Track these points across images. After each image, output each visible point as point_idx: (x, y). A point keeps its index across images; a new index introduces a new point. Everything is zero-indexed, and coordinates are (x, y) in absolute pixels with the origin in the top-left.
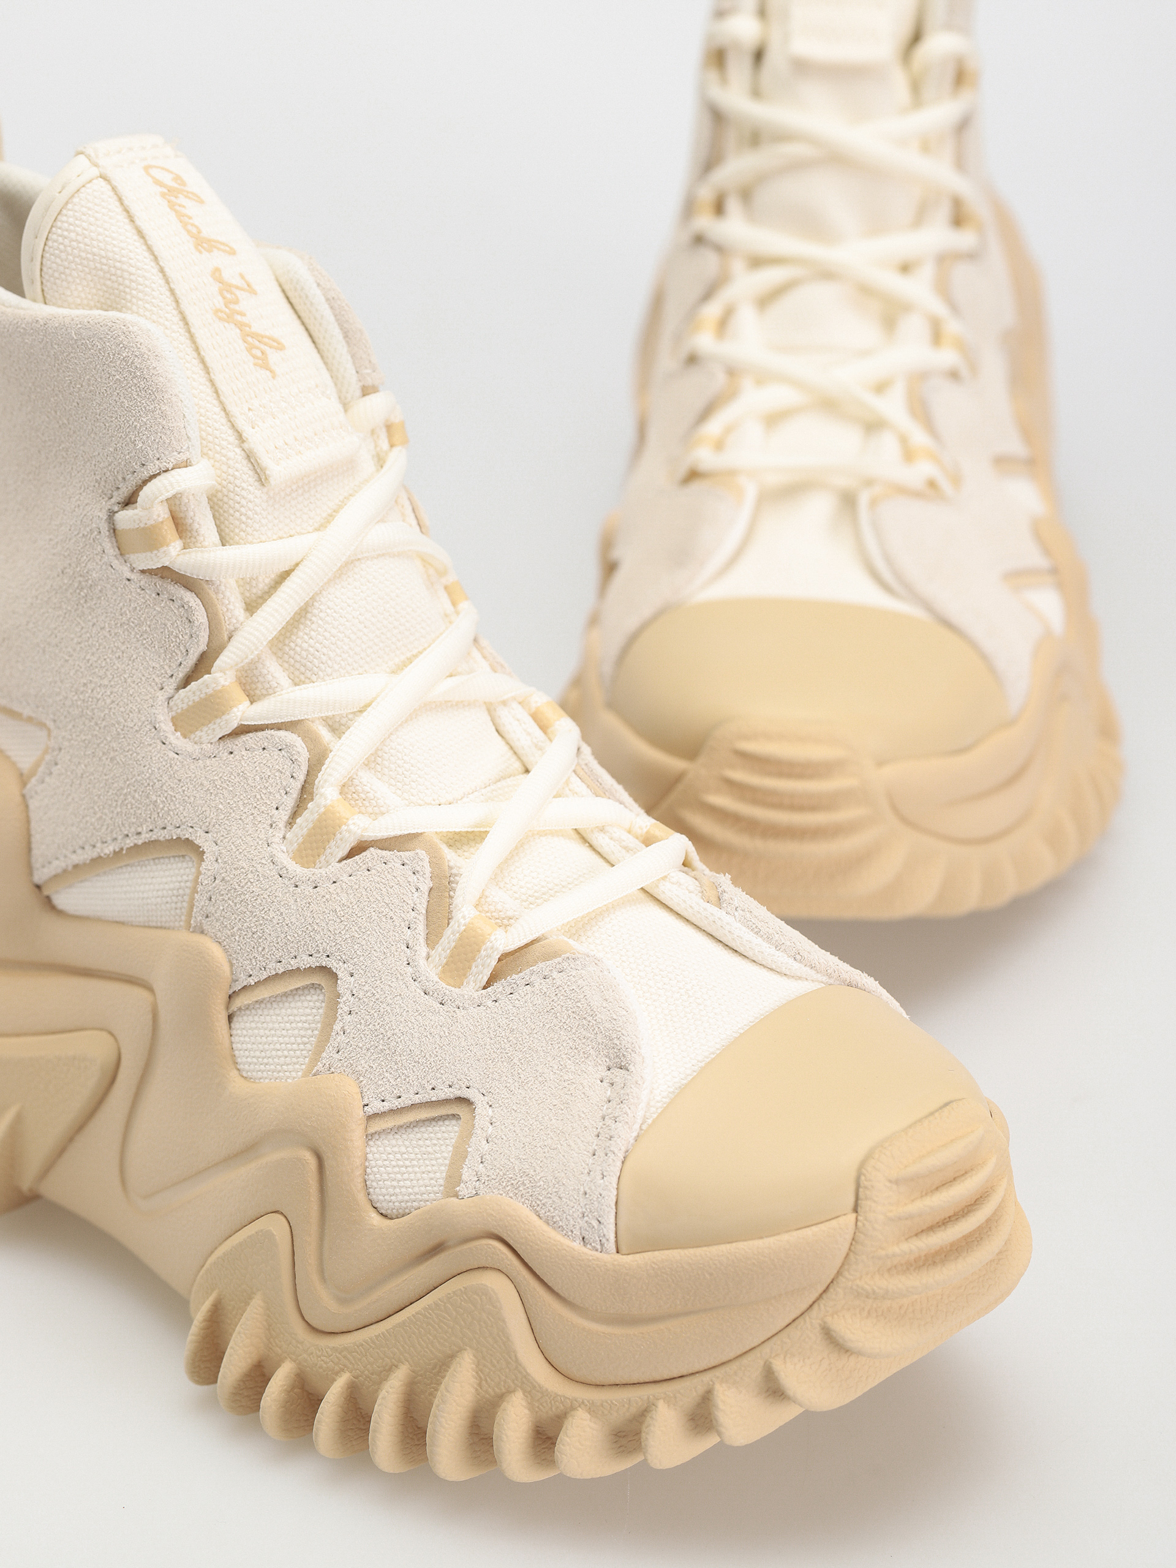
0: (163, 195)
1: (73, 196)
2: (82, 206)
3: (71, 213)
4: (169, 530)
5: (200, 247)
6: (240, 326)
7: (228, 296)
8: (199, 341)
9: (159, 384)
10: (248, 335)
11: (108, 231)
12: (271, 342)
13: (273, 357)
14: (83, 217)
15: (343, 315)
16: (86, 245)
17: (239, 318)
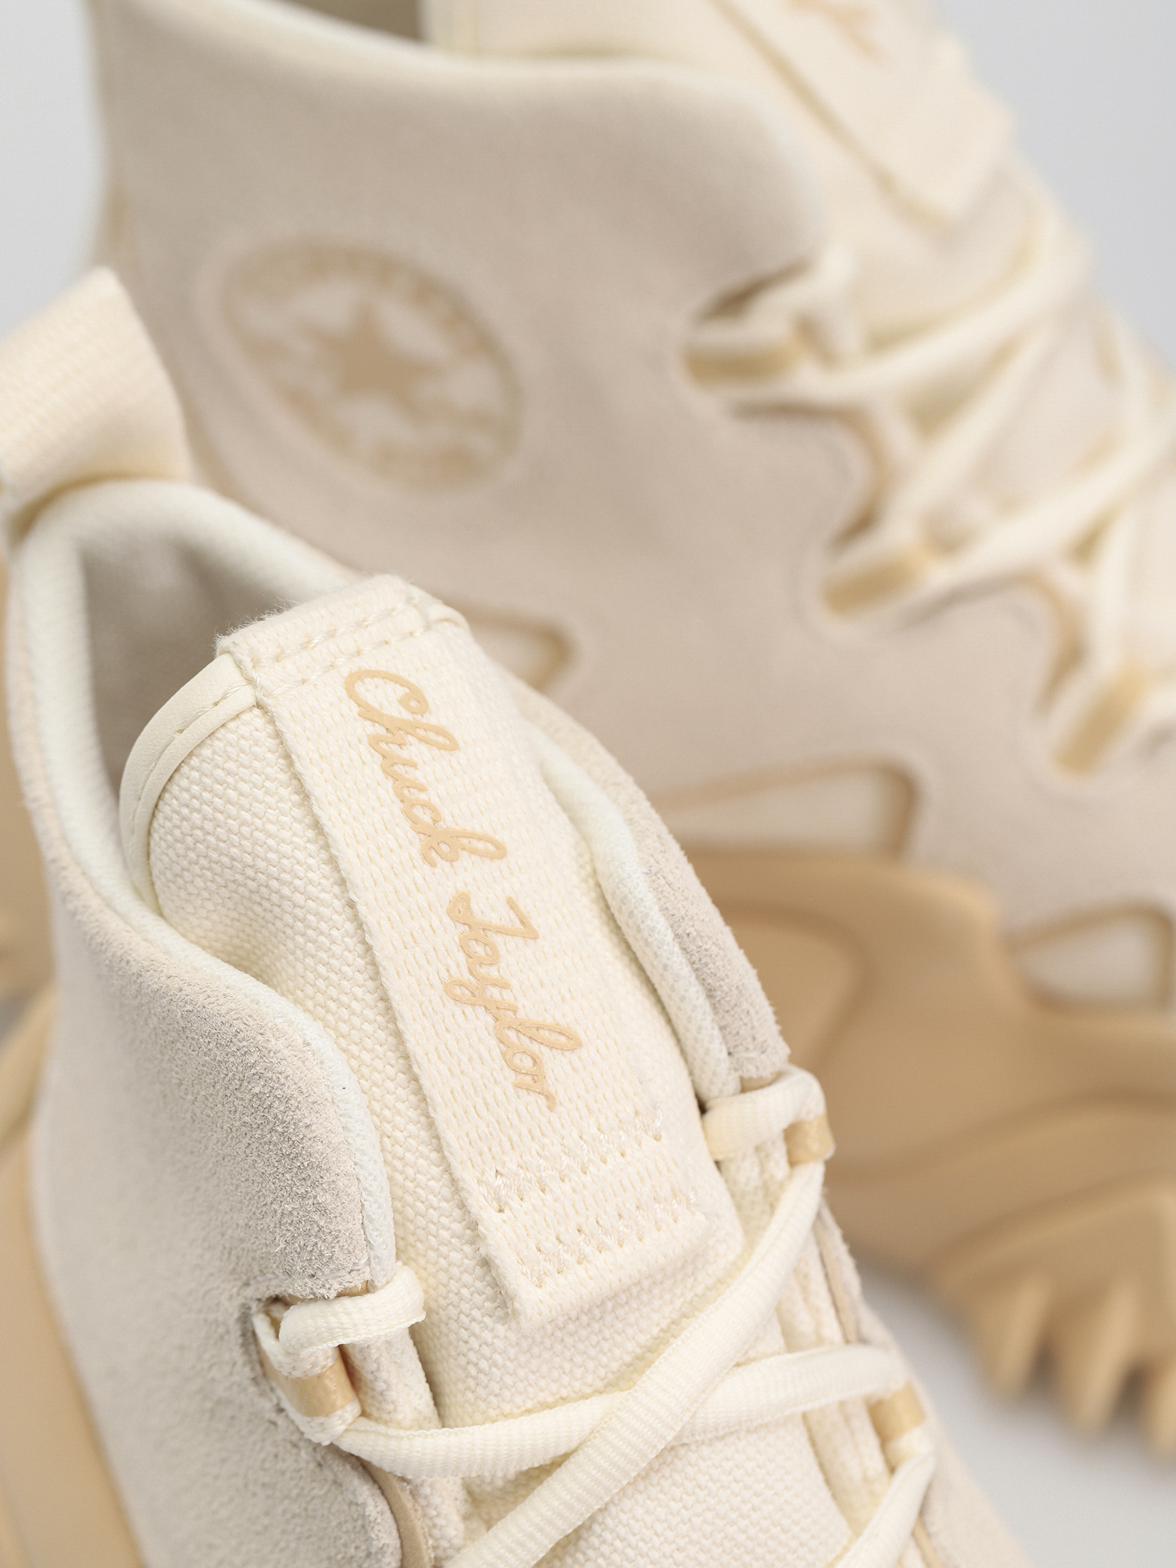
0: (374, 742)
1: (201, 745)
2: (217, 766)
3: (195, 775)
4: (336, 1382)
5: (433, 854)
6: (495, 1010)
7: (479, 949)
8: (411, 1045)
9: (316, 1155)
10: (509, 1028)
11: (260, 819)
12: (555, 1037)
13: (555, 1065)
14: (217, 787)
15: (706, 964)
16: (218, 839)
17: (494, 992)
